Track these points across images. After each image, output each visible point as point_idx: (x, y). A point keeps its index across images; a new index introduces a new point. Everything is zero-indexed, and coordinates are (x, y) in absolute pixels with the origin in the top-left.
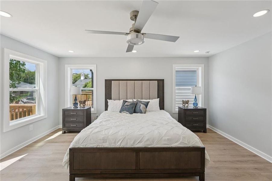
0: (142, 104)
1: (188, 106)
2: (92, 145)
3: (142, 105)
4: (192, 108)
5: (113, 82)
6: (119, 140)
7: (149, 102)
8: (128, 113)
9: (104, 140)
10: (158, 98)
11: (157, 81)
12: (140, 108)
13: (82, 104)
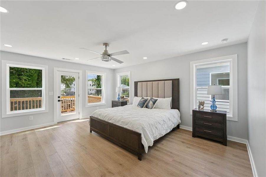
1: (203, 108)
4: (210, 111)
7: (157, 100)
8: (140, 107)
10: (170, 97)
11: (172, 81)
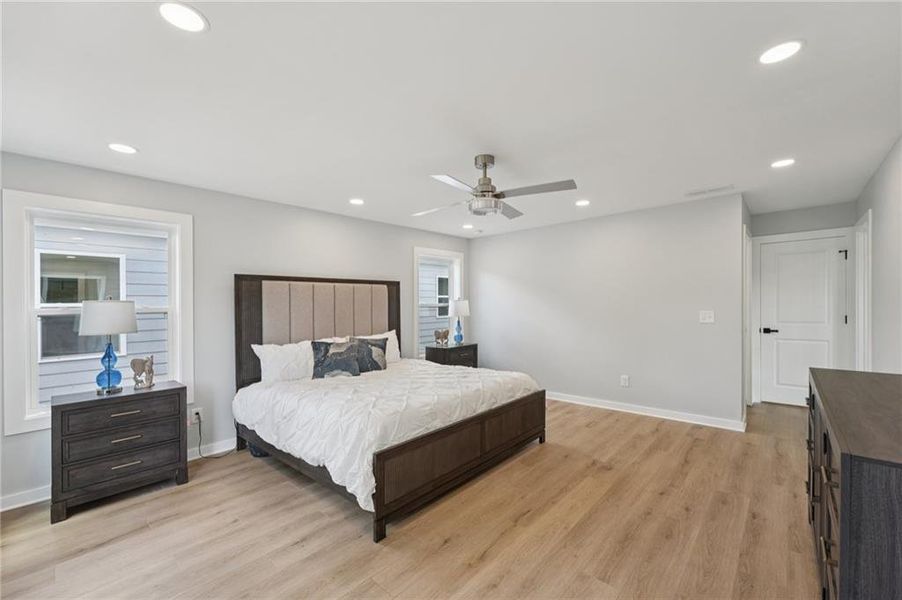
0: (375, 345)
1: (446, 343)
2: (417, 432)
3: (373, 348)
5: (264, 282)
6: (456, 408)
7: (387, 339)
9: (433, 414)
10: (390, 330)
11: (385, 286)
12: (371, 356)
13: (144, 374)
